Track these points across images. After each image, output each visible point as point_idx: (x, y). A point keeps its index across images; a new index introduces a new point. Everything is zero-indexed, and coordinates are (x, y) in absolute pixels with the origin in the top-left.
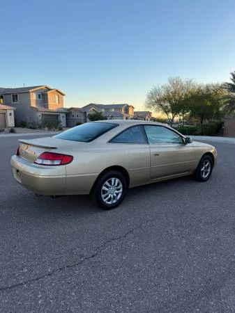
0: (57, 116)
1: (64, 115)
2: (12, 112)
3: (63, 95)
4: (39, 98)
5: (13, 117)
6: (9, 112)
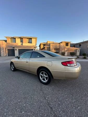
6: (78, 50)
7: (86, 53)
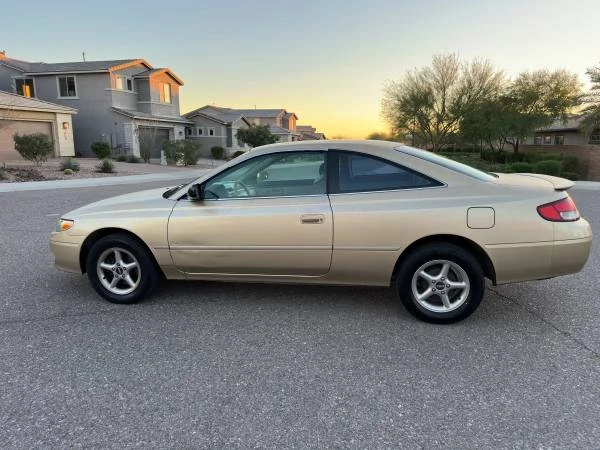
0: (167, 131)
1: (182, 129)
2: (69, 119)
3: (180, 84)
4: (130, 88)
5: (70, 131)
6: (60, 119)
7: (108, 138)
